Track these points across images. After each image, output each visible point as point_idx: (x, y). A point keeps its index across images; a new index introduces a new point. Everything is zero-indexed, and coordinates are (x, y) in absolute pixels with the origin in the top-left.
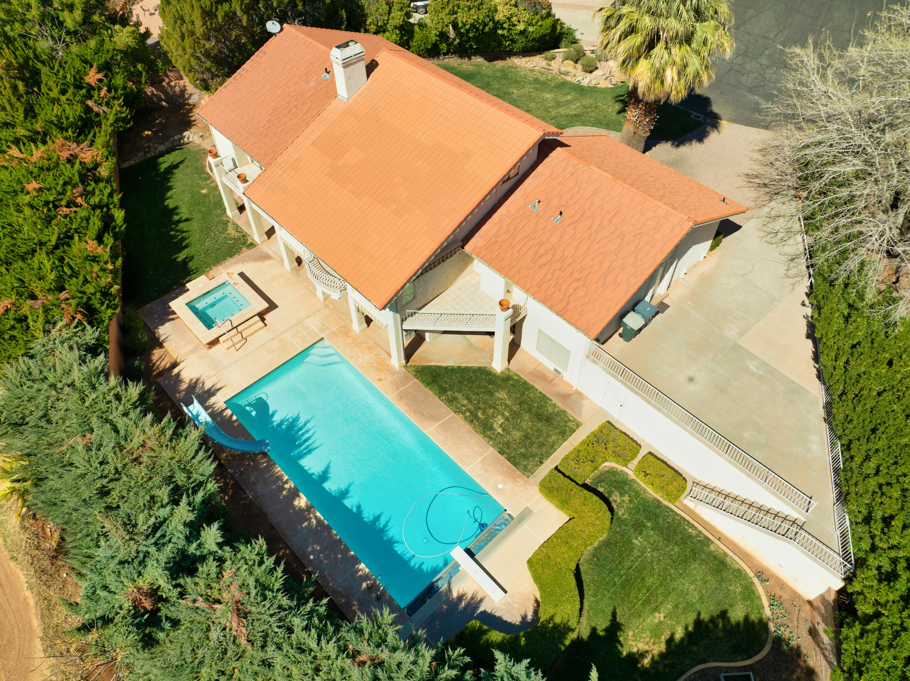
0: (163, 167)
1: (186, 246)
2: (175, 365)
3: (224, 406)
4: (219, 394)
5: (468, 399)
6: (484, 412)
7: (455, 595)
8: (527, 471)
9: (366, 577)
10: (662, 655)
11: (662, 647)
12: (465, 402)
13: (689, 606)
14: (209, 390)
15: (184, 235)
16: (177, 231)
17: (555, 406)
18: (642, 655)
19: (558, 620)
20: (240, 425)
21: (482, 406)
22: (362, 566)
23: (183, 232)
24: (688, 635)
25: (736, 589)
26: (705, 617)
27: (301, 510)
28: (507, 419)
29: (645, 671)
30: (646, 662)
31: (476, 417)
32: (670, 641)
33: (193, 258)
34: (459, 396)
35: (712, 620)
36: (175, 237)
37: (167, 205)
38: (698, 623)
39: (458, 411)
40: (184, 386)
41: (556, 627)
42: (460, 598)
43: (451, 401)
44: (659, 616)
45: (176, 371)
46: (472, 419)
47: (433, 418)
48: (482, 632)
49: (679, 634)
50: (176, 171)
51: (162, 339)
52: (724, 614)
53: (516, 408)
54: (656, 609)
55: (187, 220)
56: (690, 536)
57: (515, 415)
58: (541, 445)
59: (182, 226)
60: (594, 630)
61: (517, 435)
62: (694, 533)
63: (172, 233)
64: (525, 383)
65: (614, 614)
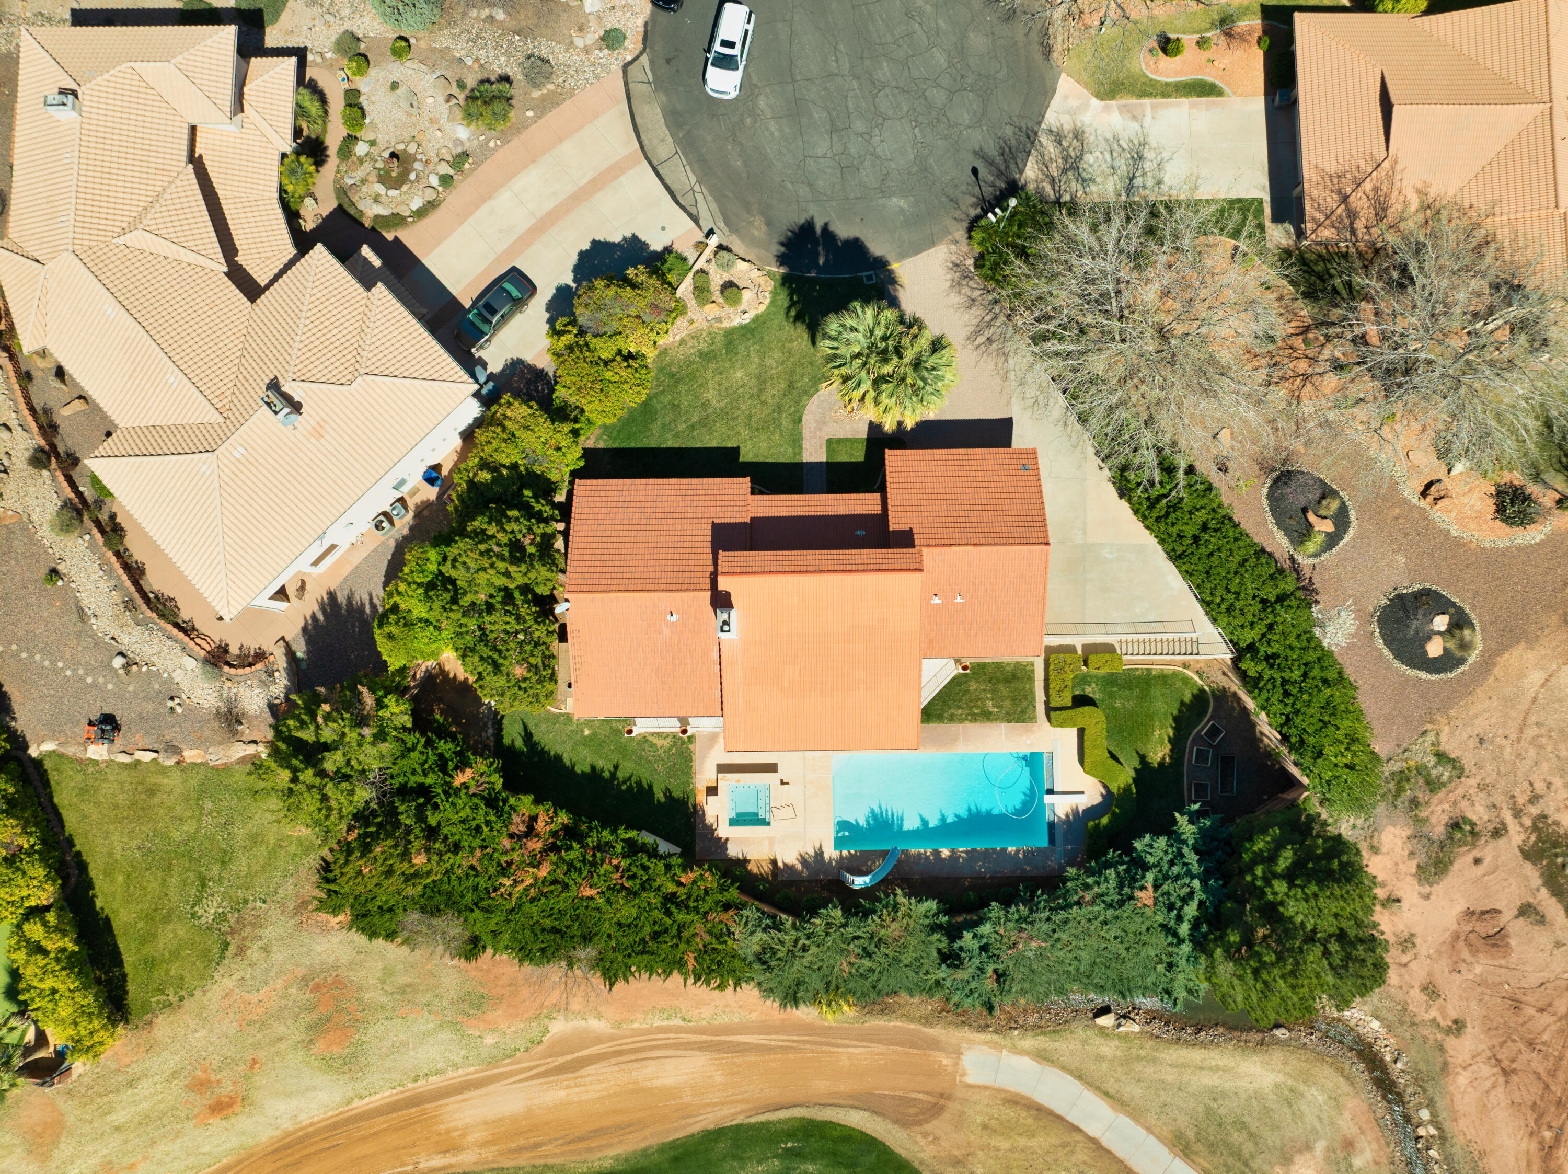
0: (519, 743)
1: (650, 787)
2: (774, 862)
3: (838, 853)
4: (824, 849)
5: (959, 707)
6: (977, 707)
7: (1063, 817)
8: (1032, 719)
9: (1018, 851)
10: (1171, 750)
11: (1169, 746)
12: (960, 712)
13: (1165, 714)
14: (816, 853)
15: (633, 779)
16: (625, 782)
17: (1008, 664)
18: (1164, 759)
19: (1122, 786)
20: (861, 852)
21: (971, 704)
22: (1010, 849)
23: (629, 778)
24: (1175, 729)
25: (1179, 684)
26: (1175, 713)
27: (950, 857)
28: (992, 699)
29: (1170, 764)
30: (1167, 759)
31: (975, 714)
32: (1170, 740)
33: (668, 789)
34: (952, 711)
35: (1180, 711)
36: (630, 788)
37: (583, 773)
38: (1175, 719)
39: (962, 720)
40: (799, 867)
41: (1124, 790)
42: (1067, 816)
43: (952, 719)
44: (1157, 733)
45: (780, 864)
46: (974, 718)
47: (955, 739)
48: (1098, 825)
49: (1171, 733)
50: (536, 738)
51: (740, 857)
52: (1182, 703)
53: (990, 687)
54: (1154, 731)
55: (616, 767)
56: (1140, 677)
57: (993, 691)
58: (1025, 697)
59: (620, 775)
60: (1135, 769)
61: (1007, 703)
62: (1139, 672)
63: (624, 787)
64: (979, 665)
65: (1138, 753)
